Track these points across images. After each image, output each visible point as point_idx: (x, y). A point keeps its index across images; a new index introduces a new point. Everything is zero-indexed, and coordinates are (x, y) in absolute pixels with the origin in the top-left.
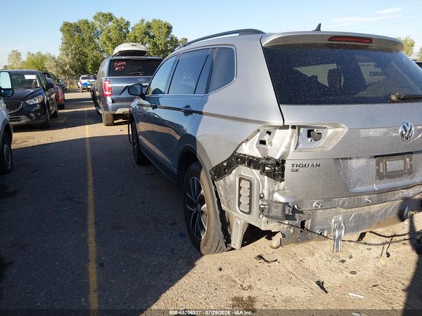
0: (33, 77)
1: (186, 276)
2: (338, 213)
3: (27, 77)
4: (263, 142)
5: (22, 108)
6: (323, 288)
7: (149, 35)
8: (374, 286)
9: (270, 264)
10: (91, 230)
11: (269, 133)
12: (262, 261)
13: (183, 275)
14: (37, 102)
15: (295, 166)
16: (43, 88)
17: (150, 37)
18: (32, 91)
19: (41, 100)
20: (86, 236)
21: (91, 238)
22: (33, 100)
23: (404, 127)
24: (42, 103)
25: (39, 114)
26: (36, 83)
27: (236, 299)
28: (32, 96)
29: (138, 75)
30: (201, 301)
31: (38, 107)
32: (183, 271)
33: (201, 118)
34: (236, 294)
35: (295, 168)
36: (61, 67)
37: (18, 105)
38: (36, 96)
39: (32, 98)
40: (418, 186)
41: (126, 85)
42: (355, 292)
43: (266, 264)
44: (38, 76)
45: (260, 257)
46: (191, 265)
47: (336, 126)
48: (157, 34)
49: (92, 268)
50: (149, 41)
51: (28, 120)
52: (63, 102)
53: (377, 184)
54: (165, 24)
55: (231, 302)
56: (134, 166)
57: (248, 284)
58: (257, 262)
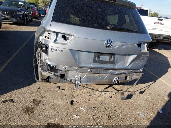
0: (22, 4)
2: (78, 74)
3: (20, 3)
5: (14, 15)
6: (72, 103)
8: (93, 107)
14: (21, 14)
15: (52, 49)
16: (26, 9)
18: (20, 9)
19: (23, 13)
20: (2, 66)
22: (19, 13)
23: (107, 41)
24: (23, 15)
25: (21, 19)
26: (23, 6)
28: (20, 11)
31: (21, 16)
35: (52, 50)
36: (45, 3)
37: (13, 13)
38: (21, 11)
39: (19, 12)
40: (121, 70)
42: (83, 108)
44: (25, 4)
51: (17, 21)
52: (37, 16)
53: (93, 64)
57: (44, 95)
58: (56, 89)
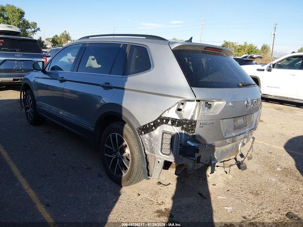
1: (118, 202)
4: (179, 110)
6: (203, 196)
7: (3, 16)
8: (228, 191)
9: (168, 187)
10: (22, 180)
11: (182, 104)
12: (161, 185)
13: (115, 202)
17: (4, 18)
21: (26, 186)
23: (247, 101)
27: (158, 211)
29: (15, 51)
30: (137, 217)
32: (114, 200)
33: (124, 92)
34: (157, 209)
35: (201, 125)
41: (3, 59)
42: (220, 196)
43: (165, 186)
45: (160, 183)
46: (118, 195)
47: (219, 100)
48: (10, 16)
49: (41, 208)
50: (4, 22)
53: (234, 132)
54: (18, 10)
55: (156, 214)
56: (29, 126)
57: (161, 201)
58: (160, 186)
